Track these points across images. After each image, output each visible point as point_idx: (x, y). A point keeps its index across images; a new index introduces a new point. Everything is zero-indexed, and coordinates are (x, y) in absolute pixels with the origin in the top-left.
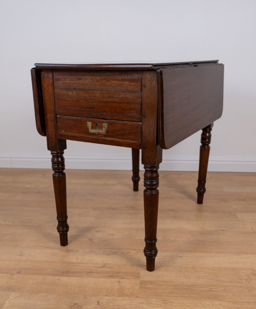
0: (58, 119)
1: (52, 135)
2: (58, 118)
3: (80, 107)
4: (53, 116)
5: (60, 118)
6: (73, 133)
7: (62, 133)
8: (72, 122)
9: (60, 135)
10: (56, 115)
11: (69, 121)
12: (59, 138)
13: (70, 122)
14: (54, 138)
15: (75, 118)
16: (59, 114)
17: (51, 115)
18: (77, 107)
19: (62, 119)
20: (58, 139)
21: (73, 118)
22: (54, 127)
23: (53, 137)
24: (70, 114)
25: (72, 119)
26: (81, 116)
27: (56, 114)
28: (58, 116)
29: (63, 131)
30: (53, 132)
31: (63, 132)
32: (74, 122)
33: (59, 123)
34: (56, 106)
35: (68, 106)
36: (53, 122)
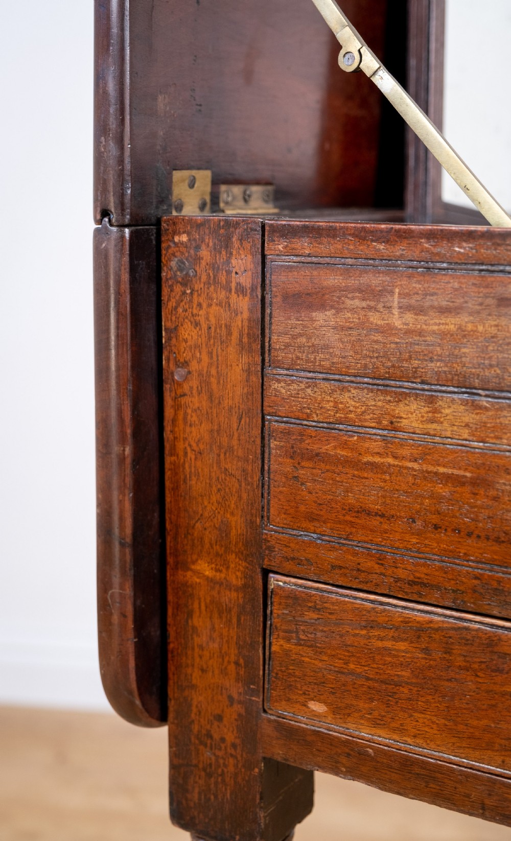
0: (277, 610)
1: (219, 718)
2: (276, 599)
3: (497, 540)
4: (236, 579)
5: (294, 599)
6: (409, 740)
7: (304, 723)
8: (402, 646)
9: (290, 733)
10: (266, 573)
11: (381, 639)
12: (279, 753)
13: (388, 644)
14: (234, 746)
15: (440, 616)
16: (288, 566)
17: (217, 570)
18: (469, 535)
19: (315, 609)
20: (268, 761)
21: (418, 612)
22: (237, 663)
23: (223, 740)
24: (398, 580)
25: (407, 621)
26: (495, 613)
27: (266, 564)
28: (276, 581)
29: (317, 707)
30: (230, 698)
31: (315, 715)
32: (426, 650)
33: (288, 640)
34: (269, 501)
35: (382, 516)
36: (234, 620)
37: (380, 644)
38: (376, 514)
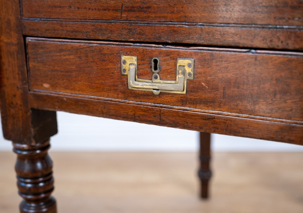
0: (29, 51)
1: (15, 96)
2: (29, 47)
3: (99, 10)
4: (14, 41)
5: (35, 45)
6: (77, 92)
7: (43, 92)
8: (72, 57)
9: (39, 97)
10: (25, 37)
11: (64, 55)
12: (35, 106)
13: (67, 57)
14: (21, 106)
15: (82, 44)
16: (31, 33)
17: (8, 39)
18: (89, 9)
19: (42, 48)
20: (33, 109)
21: (76, 43)
22: (18, 74)
23: (17, 104)
24: (68, 31)
25: (72, 47)
26: (100, 38)
27: (24, 33)
28: (29, 39)
29: (46, 86)
30: (18, 88)
31: (46, 89)
32: (80, 57)
33: (34, 61)
34: (22, 8)
35: (60, 7)
36: (16, 57)
37: (64, 58)
38: (58, 7)
